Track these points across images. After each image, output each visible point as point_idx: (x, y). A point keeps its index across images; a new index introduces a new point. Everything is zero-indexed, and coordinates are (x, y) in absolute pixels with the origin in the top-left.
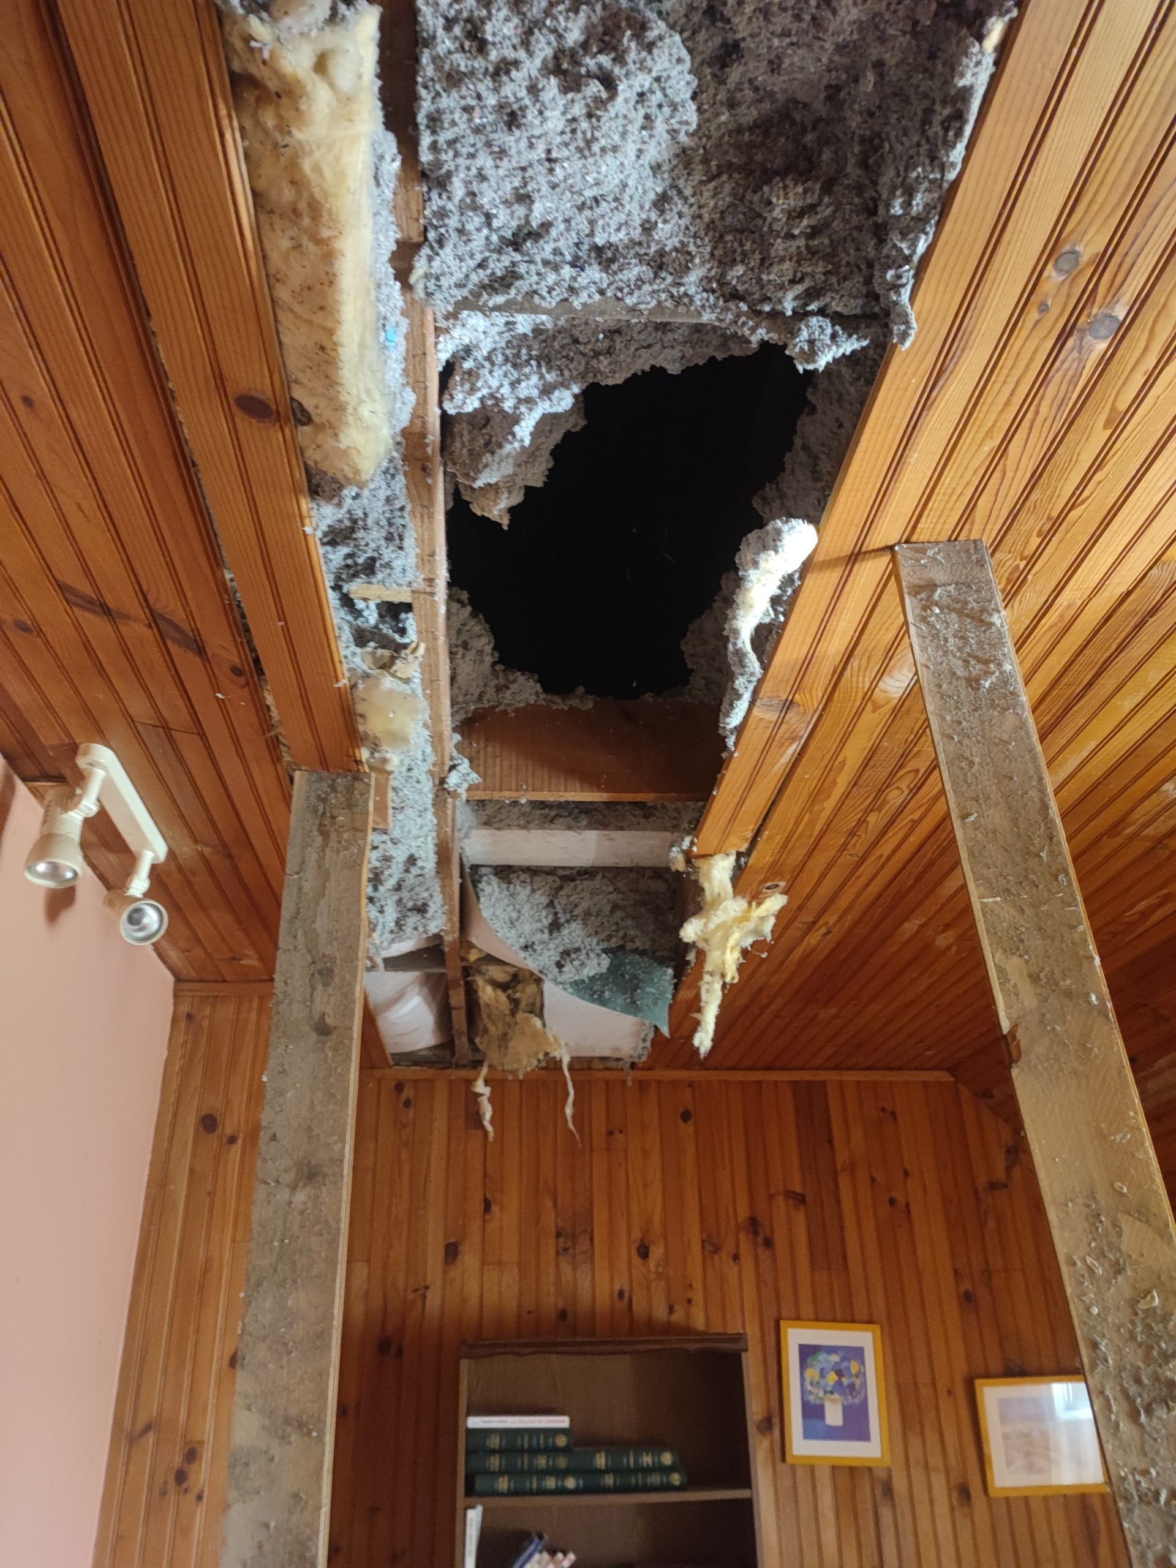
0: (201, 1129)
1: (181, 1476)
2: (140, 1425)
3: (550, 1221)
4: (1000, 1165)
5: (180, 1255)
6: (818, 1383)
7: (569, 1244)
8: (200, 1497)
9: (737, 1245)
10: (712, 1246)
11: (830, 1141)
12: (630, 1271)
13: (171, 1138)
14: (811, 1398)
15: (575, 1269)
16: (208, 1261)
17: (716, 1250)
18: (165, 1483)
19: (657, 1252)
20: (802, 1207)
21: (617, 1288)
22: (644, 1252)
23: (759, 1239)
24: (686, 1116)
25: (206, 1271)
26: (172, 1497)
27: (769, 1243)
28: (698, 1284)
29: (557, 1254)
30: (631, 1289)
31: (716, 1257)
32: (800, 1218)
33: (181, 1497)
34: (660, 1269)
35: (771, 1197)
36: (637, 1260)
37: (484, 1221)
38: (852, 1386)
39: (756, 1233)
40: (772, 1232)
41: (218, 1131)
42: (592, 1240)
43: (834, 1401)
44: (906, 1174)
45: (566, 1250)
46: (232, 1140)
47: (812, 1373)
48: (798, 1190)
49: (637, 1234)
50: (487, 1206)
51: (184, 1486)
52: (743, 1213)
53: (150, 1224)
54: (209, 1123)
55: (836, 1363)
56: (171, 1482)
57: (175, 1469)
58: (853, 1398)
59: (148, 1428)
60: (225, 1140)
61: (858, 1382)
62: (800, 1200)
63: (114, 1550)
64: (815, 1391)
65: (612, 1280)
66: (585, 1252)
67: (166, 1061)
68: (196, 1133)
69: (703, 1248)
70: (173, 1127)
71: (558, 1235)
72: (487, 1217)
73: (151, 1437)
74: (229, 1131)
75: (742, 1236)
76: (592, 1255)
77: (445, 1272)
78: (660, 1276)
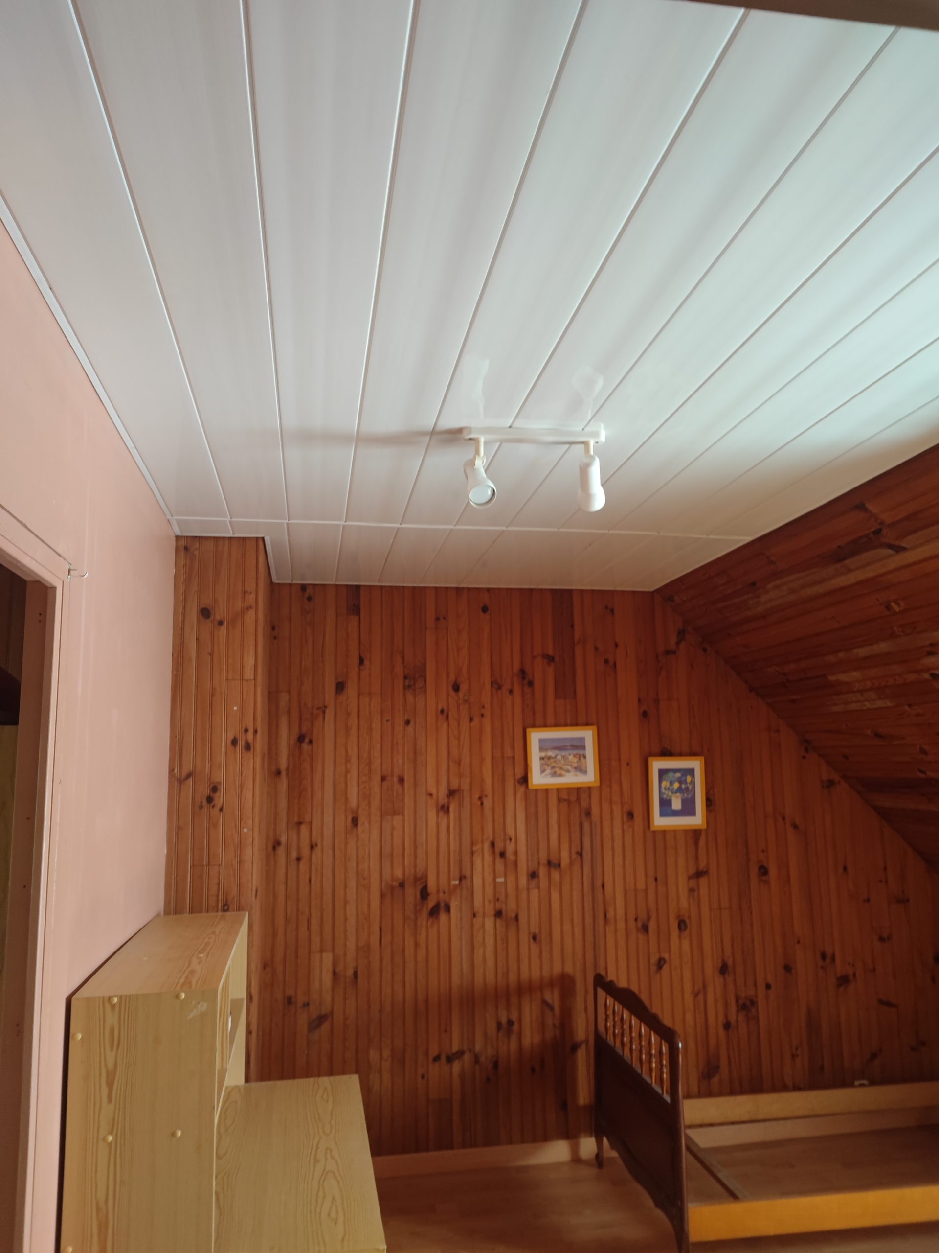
0: (201, 616)
1: (210, 800)
2: (184, 774)
3: (399, 670)
4: (673, 639)
5: (197, 686)
6: (668, 788)
7: (412, 683)
8: (221, 809)
9: (512, 684)
10: (496, 685)
11: (572, 626)
12: (448, 699)
13: (183, 622)
14: (665, 796)
15: (415, 697)
16: (213, 689)
17: (500, 688)
18: (201, 802)
19: (464, 687)
20: (552, 664)
21: (440, 708)
22: (456, 688)
23: (526, 682)
24: (485, 609)
25: (213, 695)
26: (205, 809)
27: (531, 684)
28: (488, 706)
29: (405, 688)
30: (448, 709)
31: (499, 692)
32: (551, 670)
33: (211, 809)
34: (466, 698)
35: (534, 657)
36: (452, 692)
37: (360, 669)
38: (687, 789)
39: (524, 678)
40: (533, 677)
41: (212, 617)
42: (425, 682)
43: (677, 797)
44: (616, 645)
45: (409, 686)
46: (221, 623)
47: (665, 784)
48: (550, 653)
49: (452, 677)
50: (361, 661)
51: (212, 804)
52: (516, 667)
53: (177, 671)
54: (205, 613)
55: (679, 778)
56: (205, 803)
57: (206, 796)
58: (688, 794)
59: (189, 775)
60: (216, 623)
61: (690, 787)
62: (550, 659)
63: (177, 834)
64: (666, 792)
65: (437, 703)
66: (421, 688)
67: (175, 575)
68: (198, 619)
69: (492, 686)
70: (184, 614)
71: (405, 678)
72: (361, 668)
73: (190, 780)
74: (218, 618)
75: (515, 679)
76: (426, 690)
77: (336, 699)
78: (466, 701)
